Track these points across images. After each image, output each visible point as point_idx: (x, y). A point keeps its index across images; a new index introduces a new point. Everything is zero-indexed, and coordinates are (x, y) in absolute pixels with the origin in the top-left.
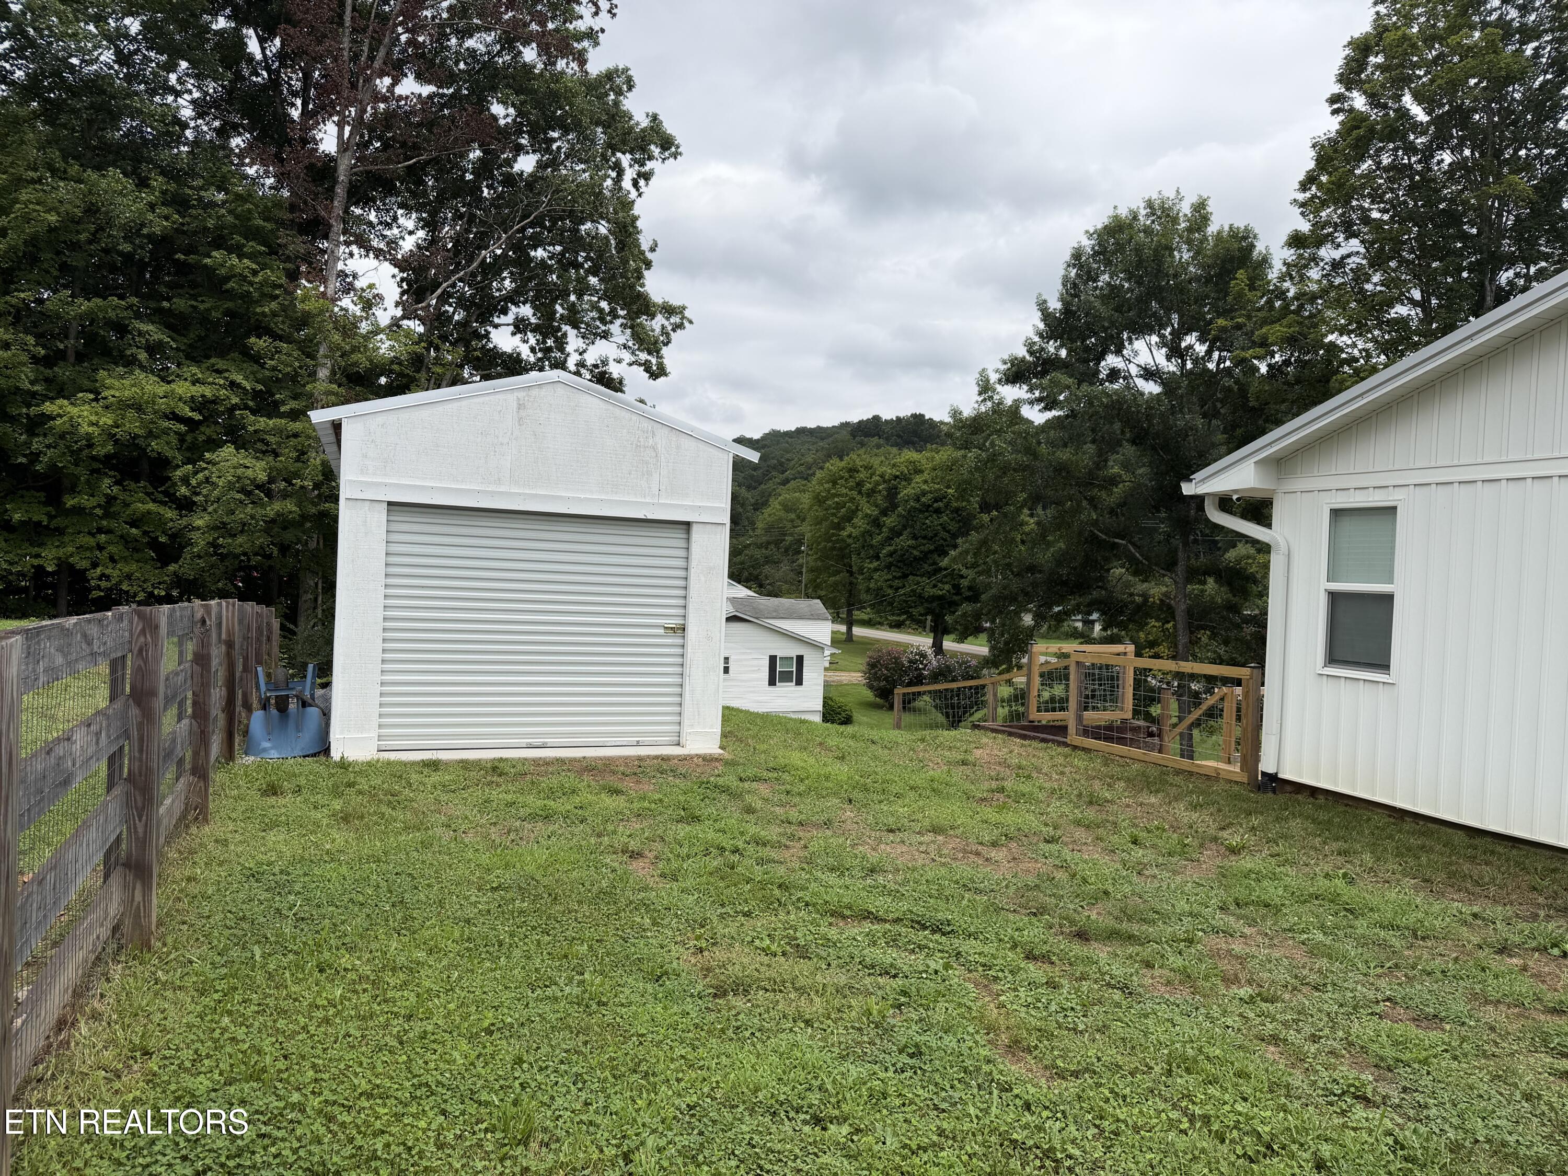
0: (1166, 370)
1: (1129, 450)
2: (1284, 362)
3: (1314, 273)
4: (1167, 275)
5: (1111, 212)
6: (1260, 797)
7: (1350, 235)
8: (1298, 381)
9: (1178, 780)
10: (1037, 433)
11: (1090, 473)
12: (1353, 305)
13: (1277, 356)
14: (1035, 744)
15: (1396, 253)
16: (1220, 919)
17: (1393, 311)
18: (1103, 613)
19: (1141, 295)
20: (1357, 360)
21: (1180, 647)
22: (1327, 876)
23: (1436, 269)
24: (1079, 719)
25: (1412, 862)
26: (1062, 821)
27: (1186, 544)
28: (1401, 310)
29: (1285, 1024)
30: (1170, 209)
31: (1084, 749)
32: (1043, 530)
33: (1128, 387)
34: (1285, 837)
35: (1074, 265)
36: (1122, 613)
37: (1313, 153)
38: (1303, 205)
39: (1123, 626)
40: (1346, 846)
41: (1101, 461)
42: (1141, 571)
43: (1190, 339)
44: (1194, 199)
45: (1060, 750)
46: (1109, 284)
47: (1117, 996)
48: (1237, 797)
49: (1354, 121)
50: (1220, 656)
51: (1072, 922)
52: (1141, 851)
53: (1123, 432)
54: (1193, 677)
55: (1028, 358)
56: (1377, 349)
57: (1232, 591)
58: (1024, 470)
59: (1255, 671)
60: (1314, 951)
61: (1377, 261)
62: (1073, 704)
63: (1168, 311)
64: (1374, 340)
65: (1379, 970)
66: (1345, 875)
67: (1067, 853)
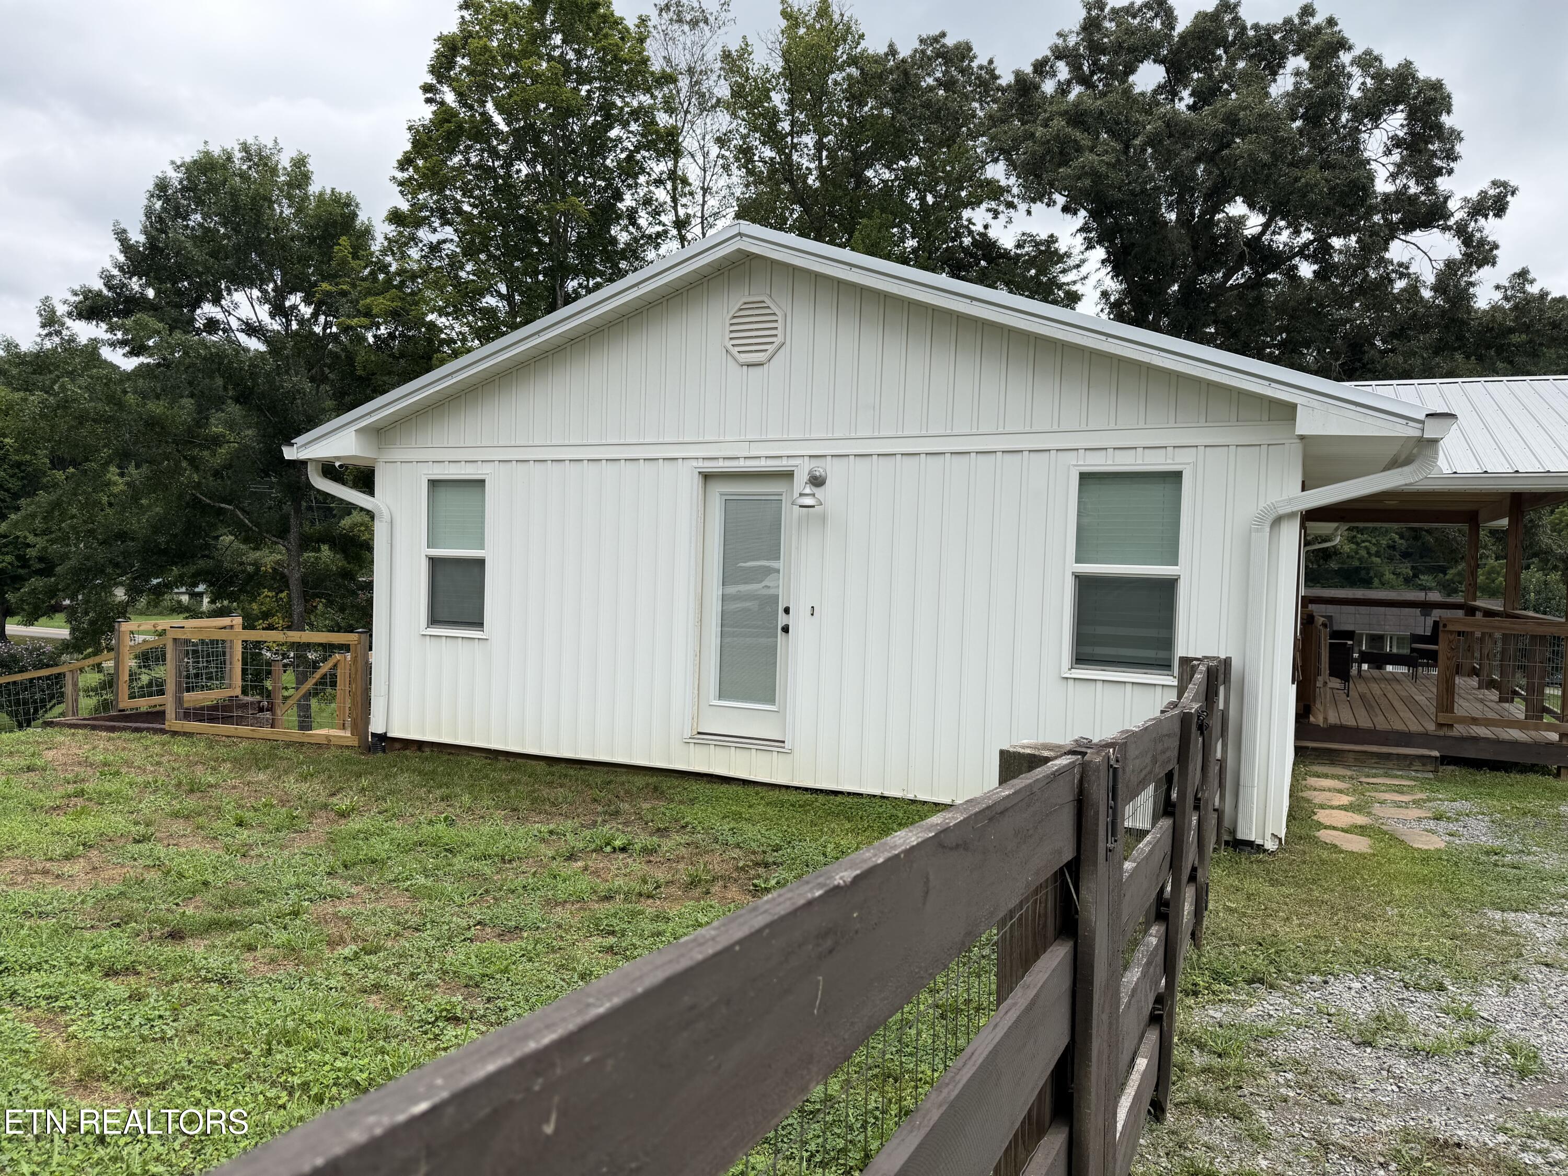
0: (270, 327)
1: (234, 410)
2: (390, 334)
3: (414, 253)
4: (267, 228)
5: (202, 148)
6: (371, 758)
7: (446, 222)
8: (402, 355)
9: (289, 752)
10: (121, 381)
11: (189, 430)
12: (450, 289)
13: (382, 328)
14: (126, 735)
15: (485, 248)
16: (327, 885)
17: (484, 300)
18: (211, 584)
19: (239, 244)
20: (455, 343)
21: (295, 617)
22: (431, 822)
23: (518, 268)
24: (179, 701)
25: (503, 795)
26: (156, 816)
27: (298, 510)
28: (490, 301)
29: (387, 971)
30: (268, 158)
31: (185, 734)
32: (135, 493)
33: (229, 340)
34: (391, 792)
35: (159, 197)
36: (231, 584)
37: (409, 136)
38: (401, 184)
39: (233, 597)
40: (448, 791)
41: (201, 420)
42: (253, 539)
43: (294, 299)
44: (294, 154)
45: (156, 738)
46: (201, 225)
47: (214, 988)
48: (348, 761)
49: (444, 115)
50: (338, 624)
51: (163, 924)
52: (246, 832)
53: (225, 388)
54: (308, 646)
55: (105, 291)
56: (471, 333)
57: (346, 558)
58: (107, 422)
59: (363, 636)
60: (415, 894)
61: (470, 251)
62: (170, 687)
63: (270, 265)
64: (469, 324)
65: (472, 899)
66: (446, 819)
67: (160, 850)
